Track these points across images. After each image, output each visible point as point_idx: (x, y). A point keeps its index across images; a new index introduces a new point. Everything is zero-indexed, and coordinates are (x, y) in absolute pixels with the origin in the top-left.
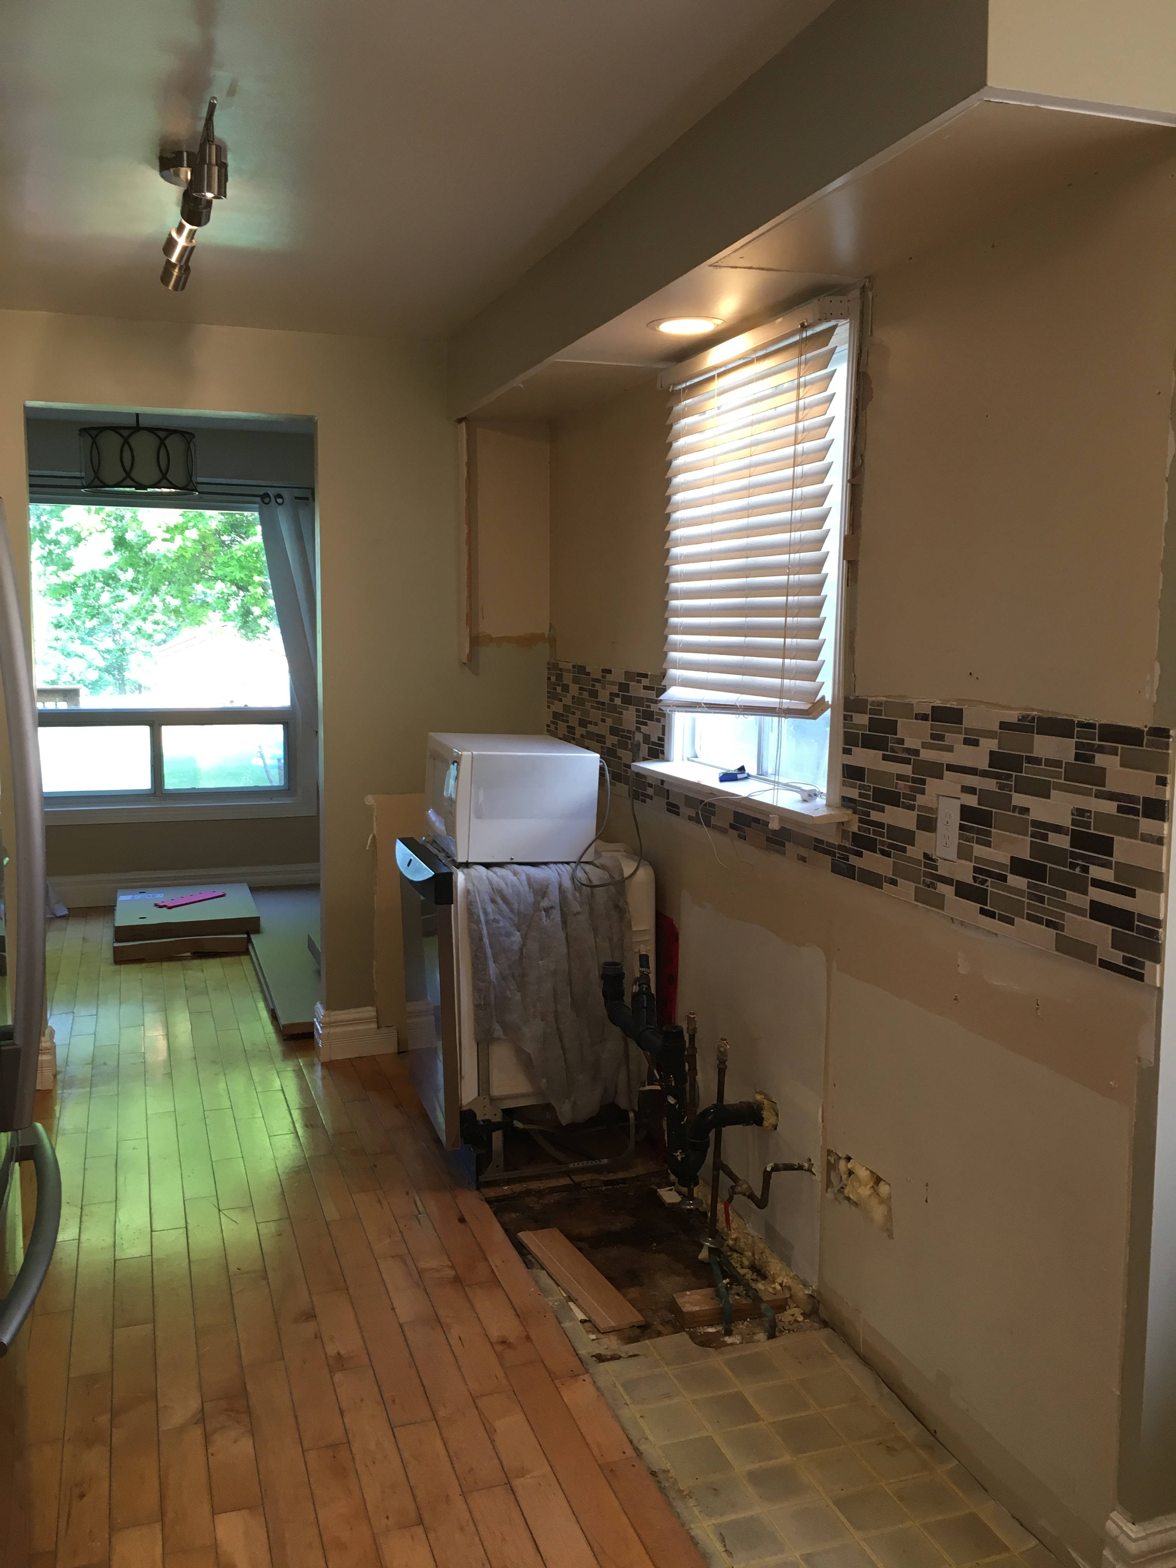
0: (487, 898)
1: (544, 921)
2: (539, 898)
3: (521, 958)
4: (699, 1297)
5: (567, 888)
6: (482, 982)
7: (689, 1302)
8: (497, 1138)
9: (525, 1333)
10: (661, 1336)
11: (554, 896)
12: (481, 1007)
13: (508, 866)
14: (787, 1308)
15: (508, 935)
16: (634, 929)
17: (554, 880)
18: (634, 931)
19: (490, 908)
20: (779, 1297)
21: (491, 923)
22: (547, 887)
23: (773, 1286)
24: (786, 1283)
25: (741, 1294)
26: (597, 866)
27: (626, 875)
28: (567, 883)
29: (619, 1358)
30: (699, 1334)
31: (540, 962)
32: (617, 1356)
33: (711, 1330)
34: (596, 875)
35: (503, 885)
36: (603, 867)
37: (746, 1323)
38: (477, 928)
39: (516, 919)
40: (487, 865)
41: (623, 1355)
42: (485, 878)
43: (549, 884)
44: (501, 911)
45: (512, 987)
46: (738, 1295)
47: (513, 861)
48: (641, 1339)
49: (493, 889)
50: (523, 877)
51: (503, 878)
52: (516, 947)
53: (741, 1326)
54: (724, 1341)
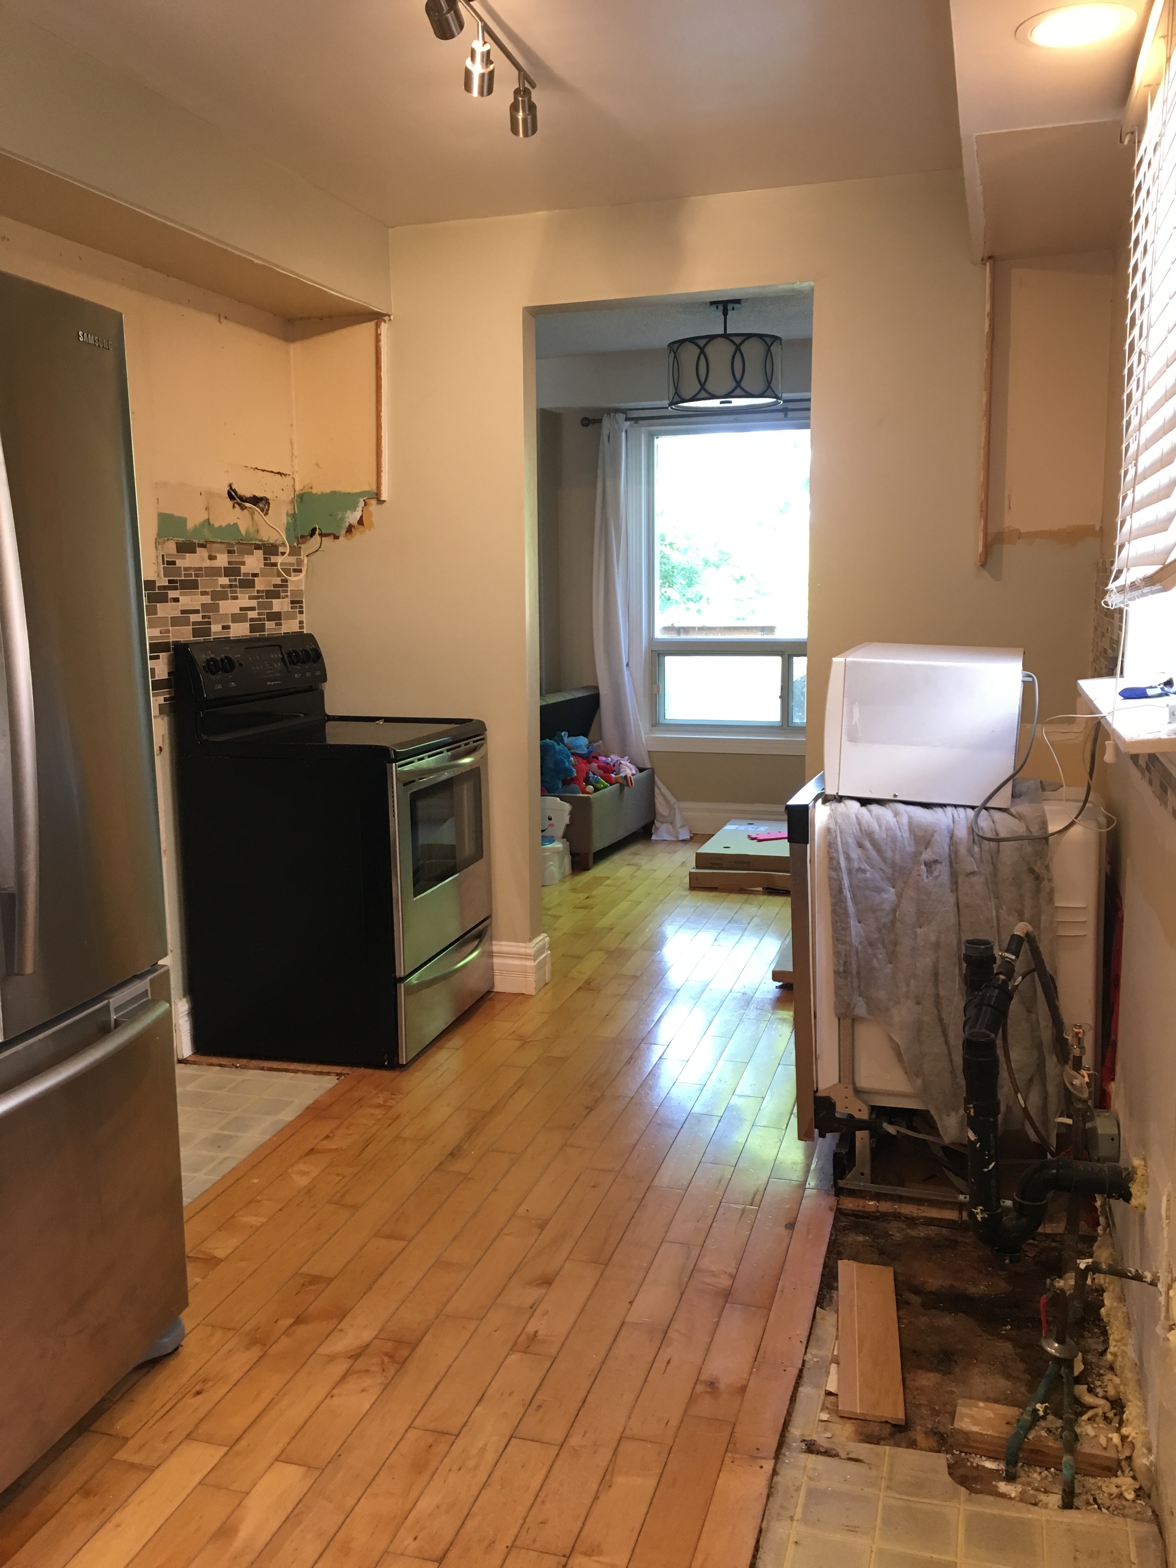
0: (851, 841)
1: (924, 877)
2: (922, 848)
3: (893, 922)
4: (992, 1415)
5: (960, 839)
6: (842, 944)
7: (972, 1417)
8: (862, 1137)
9: (745, 1382)
10: (914, 1449)
11: (941, 846)
12: (842, 973)
13: (891, 804)
14: (1119, 1473)
15: (879, 890)
16: (1058, 904)
17: (943, 827)
18: (1057, 907)
19: (855, 853)
20: (1111, 1453)
21: (854, 871)
22: (932, 835)
23: (1110, 1435)
24: (1134, 1438)
25: (1054, 1431)
26: (1013, 816)
27: (1052, 828)
28: (962, 833)
29: (836, 1455)
30: (969, 1464)
31: (918, 930)
32: (834, 1452)
33: (989, 1465)
34: (1005, 825)
35: (876, 827)
36: (1019, 817)
37: (1045, 1473)
38: (835, 877)
39: (889, 871)
40: (864, 802)
41: (843, 1454)
42: (854, 816)
43: (935, 831)
44: (869, 858)
45: (880, 956)
46: (1049, 1431)
47: (898, 798)
48: (883, 1442)
49: (861, 830)
50: (905, 820)
51: (878, 819)
52: (887, 907)
53: (1035, 1475)
54: (996, 1487)
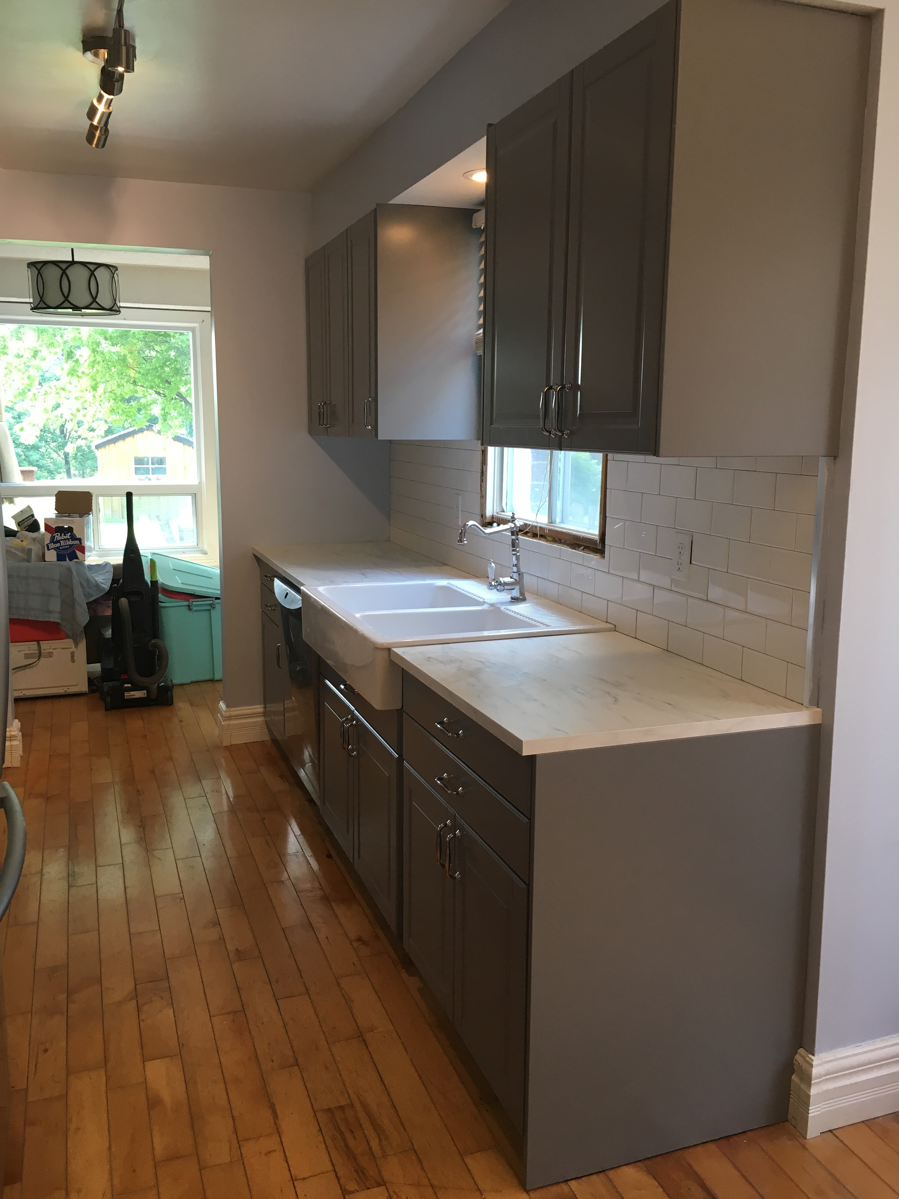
9: (375, 934)
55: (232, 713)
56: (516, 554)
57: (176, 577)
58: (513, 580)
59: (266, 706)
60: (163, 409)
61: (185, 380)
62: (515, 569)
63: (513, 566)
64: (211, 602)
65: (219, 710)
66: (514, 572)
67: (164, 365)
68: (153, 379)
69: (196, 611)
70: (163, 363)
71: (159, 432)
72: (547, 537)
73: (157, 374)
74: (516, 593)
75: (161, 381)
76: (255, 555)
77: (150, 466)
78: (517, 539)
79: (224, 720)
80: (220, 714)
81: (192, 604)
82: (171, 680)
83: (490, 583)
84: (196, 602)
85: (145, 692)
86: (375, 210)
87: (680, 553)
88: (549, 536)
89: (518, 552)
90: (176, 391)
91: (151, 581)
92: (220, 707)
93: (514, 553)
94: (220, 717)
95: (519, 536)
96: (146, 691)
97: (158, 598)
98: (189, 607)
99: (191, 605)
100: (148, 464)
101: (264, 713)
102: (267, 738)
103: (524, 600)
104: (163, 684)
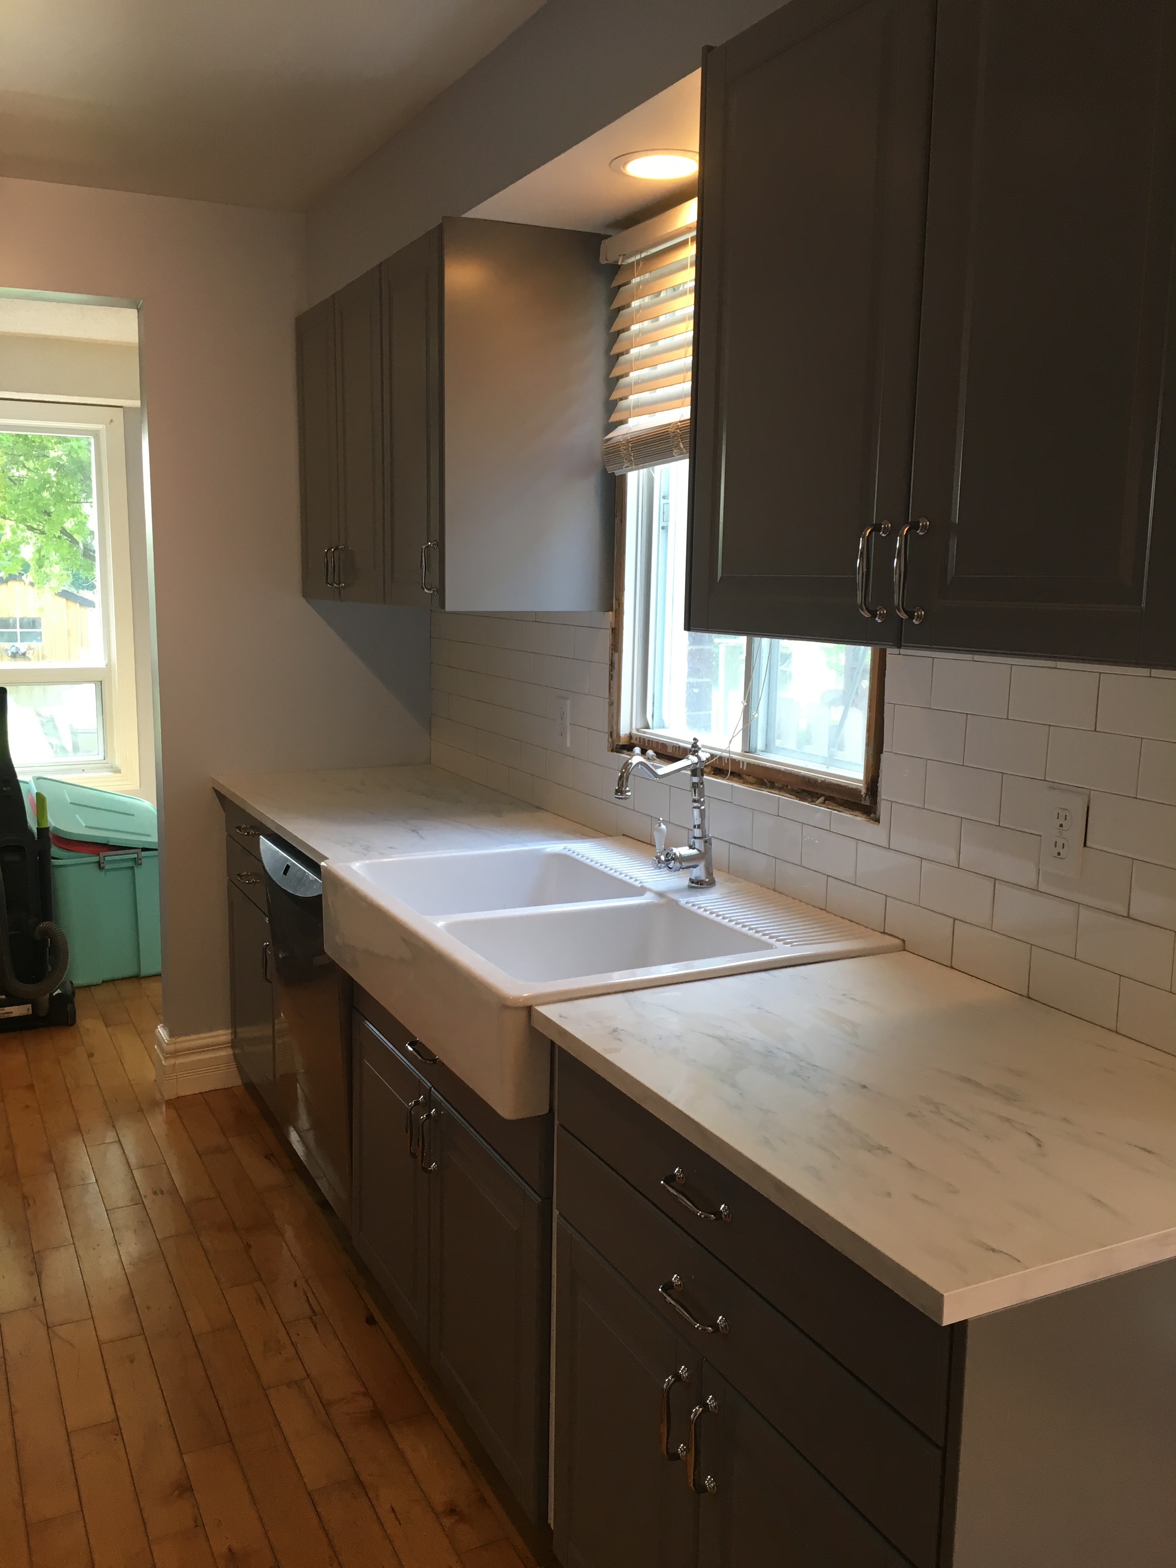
55: (178, 1046)
56: (699, 808)
57: (77, 816)
58: (696, 850)
59: (235, 1030)
60: (39, 551)
61: (73, 510)
62: (697, 832)
63: (695, 827)
64: (135, 856)
65: (158, 1040)
66: (695, 838)
67: (43, 488)
68: (25, 509)
69: (109, 870)
70: (40, 487)
71: (32, 584)
72: (744, 776)
73: (32, 502)
74: (699, 872)
75: (38, 511)
76: (217, 792)
77: (18, 630)
78: (702, 783)
79: (166, 1058)
80: (158, 1046)
81: (104, 859)
82: (71, 983)
83: (658, 858)
84: (111, 857)
85: (29, 1006)
86: (440, 228)
87: (1061, 826)
88: (749, 776)
89: (703, 804)
90: (60, 527)
91: (37, 828)
92: (158, 1034)
93: (696, 804)
94: (158, 1051)
95: (705, 777)
96: (31, 1005)
97: (49, 852)
98: (100, 865)
99: (101, 862)
100: (15, 627)
101: (233, 1041)
102: (238, 1082)
103: (711, 883)
104: (59, 991)
